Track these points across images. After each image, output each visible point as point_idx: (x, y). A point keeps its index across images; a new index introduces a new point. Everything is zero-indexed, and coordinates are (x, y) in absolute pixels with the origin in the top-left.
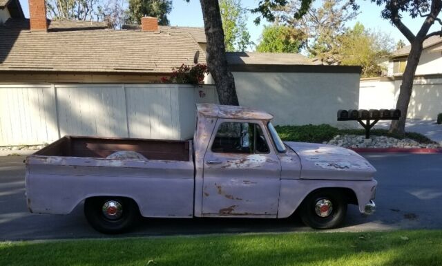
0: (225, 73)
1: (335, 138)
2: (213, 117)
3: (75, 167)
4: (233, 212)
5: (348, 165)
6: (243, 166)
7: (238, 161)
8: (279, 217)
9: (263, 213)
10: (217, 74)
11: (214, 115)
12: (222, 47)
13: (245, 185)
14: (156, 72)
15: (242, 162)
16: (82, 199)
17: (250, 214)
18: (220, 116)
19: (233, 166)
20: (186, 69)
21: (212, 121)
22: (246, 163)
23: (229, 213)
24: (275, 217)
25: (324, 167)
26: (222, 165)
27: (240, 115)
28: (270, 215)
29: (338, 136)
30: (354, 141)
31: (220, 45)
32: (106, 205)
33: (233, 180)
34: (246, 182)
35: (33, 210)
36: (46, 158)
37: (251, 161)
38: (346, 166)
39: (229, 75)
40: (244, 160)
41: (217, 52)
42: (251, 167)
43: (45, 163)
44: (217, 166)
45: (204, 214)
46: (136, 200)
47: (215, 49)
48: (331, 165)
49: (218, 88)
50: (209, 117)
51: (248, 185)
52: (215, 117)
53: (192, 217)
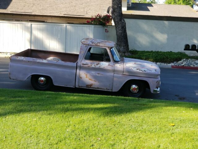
0: (121, 20)
1: (182, 60)
2: (86, 44)
3: (29, 61)
4: (92, 87)
5: (146, 70)
6: (98, 66)
7: (95, 64)
8: (113, 91)
9: (106, 88)
10: (116, 20)
11: (87, 44)
12: (120, 5)
13: (98, 75)
14: (86, 17)
15: (97, 65)
16: (30, 75)
17: (100, 88)
18: (89, 44)
19: (93, 66)
20: (100, 17)
21: (86, 46)
22: (99, 65)
23: (90, 87)
24: (111, 91)
25: (134, 70)
26: (88, 65)
27: (98, 44)
28: (108, 89)
29: (185, 59)
30: (193, 63)
31: (119, 4)
32: (40, 79)
33: (93, 72)
34: (98, 74)
35: (11, 78)
36: (18, 57)
37: (101, 65)
38: (145, 71)
39: (123, 21)
40: (98, 64)
41: (117, 8)
42: (101, 67)
43: (17, 59)
44: (86, 66)
45: (80, 86)
46: (52, 77)
47: (116, 7)
48: (137, 69)
49: (116, 28)
50: (85, 44)
51: (99, 75)
52: (87, 45)
53: (74, 87)
